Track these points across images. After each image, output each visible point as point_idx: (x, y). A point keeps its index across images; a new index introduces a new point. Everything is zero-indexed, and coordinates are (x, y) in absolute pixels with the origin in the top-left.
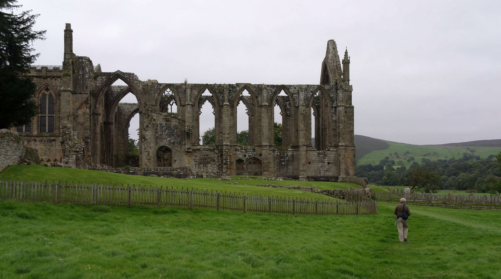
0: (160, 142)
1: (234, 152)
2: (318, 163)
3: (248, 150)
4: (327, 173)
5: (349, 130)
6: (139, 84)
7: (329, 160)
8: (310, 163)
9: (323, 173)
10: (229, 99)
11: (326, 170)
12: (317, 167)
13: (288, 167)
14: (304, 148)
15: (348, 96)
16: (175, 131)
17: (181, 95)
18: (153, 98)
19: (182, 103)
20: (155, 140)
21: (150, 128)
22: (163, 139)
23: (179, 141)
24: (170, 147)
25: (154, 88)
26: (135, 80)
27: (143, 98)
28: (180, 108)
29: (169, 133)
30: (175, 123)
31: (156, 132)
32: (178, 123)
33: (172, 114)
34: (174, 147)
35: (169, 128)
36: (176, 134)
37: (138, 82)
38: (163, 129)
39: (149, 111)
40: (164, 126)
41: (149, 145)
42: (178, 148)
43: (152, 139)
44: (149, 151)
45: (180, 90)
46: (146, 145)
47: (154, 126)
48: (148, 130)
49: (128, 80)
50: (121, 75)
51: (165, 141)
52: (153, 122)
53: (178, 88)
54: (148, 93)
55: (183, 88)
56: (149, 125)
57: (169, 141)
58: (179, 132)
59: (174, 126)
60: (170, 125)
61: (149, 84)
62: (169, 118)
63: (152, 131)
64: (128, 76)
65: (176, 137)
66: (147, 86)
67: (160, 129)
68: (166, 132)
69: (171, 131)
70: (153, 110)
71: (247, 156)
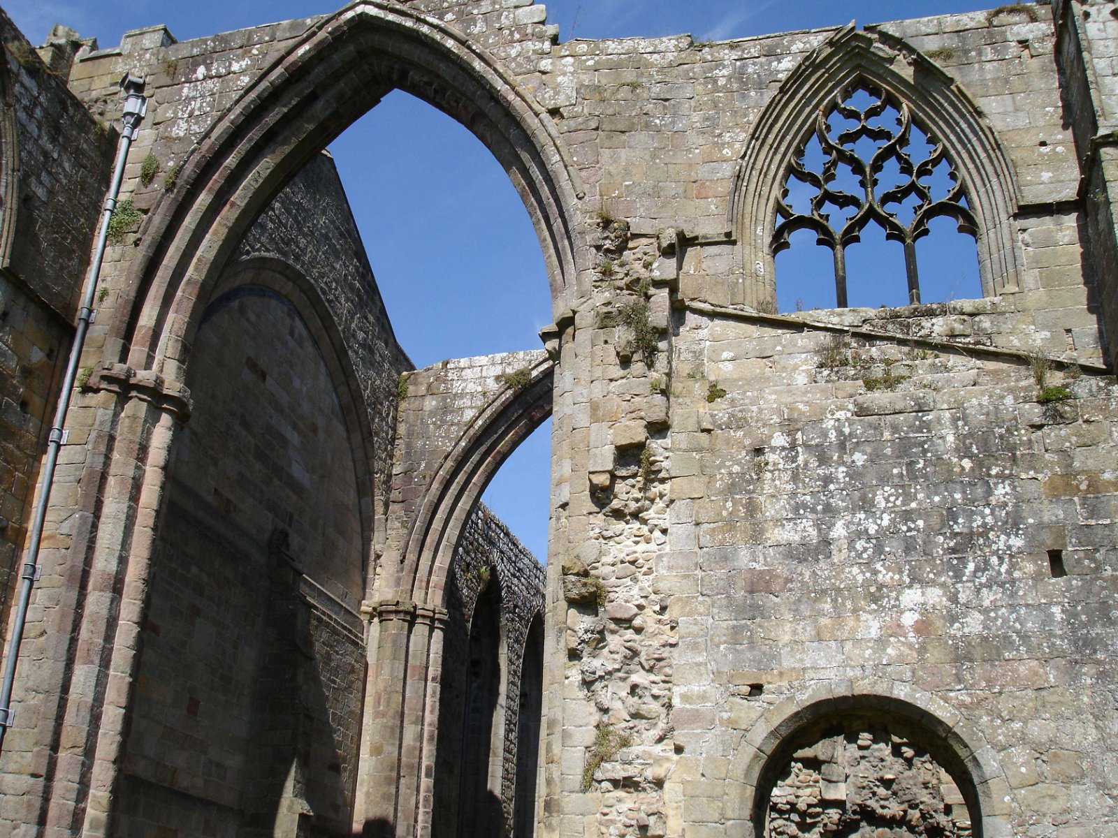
6: (546, 64)
16: (1001, 491)
17: (1005, 113)
18: (702, 172)
19: (1031, 184)
20: (723, 622)
21: (663, 481)
22: (834, 601)
23: (1071, 614)
24: (941, 711)
25: (706, 84)
26: (517, 36)
27: (584, 174)
28: (1020, 236)
29: (920, 523)
30: (983, 393)
31: (746, 518)
32: (1026, 389)
33: (931, 313)
34: (1005, 706)
35: (911, 464)
36: (1016, 525)
37: (538, 45)
38: (827, 480)
39: (652, 291)
40: (840, 432)
41: (648, 699)
42: (1058, 717)
43: (689, 614)
44: (659, 772)
45: (988, 66)
46: (623, 694)
47: (720, 445)
48: (637, 500)
49: (450, 43)
50: (391, 17)
51: (872, 626)
52: (703, 408)
53: (966, 52)
54: (647, 126)
55: (1024, 43)
56: (656, 445)
57: (922, 628)
58: (1058, 500)
59: (970, 435)
60: (927, 426)
61: (655, 56)
62: (892, 350)
63: (683, 508)
64: (449, 16)
65: (1013, 567)
66: (629, 75)
67: (786, 476)
68: (866, 505)
69: (937, 499)
70: (700, 290)
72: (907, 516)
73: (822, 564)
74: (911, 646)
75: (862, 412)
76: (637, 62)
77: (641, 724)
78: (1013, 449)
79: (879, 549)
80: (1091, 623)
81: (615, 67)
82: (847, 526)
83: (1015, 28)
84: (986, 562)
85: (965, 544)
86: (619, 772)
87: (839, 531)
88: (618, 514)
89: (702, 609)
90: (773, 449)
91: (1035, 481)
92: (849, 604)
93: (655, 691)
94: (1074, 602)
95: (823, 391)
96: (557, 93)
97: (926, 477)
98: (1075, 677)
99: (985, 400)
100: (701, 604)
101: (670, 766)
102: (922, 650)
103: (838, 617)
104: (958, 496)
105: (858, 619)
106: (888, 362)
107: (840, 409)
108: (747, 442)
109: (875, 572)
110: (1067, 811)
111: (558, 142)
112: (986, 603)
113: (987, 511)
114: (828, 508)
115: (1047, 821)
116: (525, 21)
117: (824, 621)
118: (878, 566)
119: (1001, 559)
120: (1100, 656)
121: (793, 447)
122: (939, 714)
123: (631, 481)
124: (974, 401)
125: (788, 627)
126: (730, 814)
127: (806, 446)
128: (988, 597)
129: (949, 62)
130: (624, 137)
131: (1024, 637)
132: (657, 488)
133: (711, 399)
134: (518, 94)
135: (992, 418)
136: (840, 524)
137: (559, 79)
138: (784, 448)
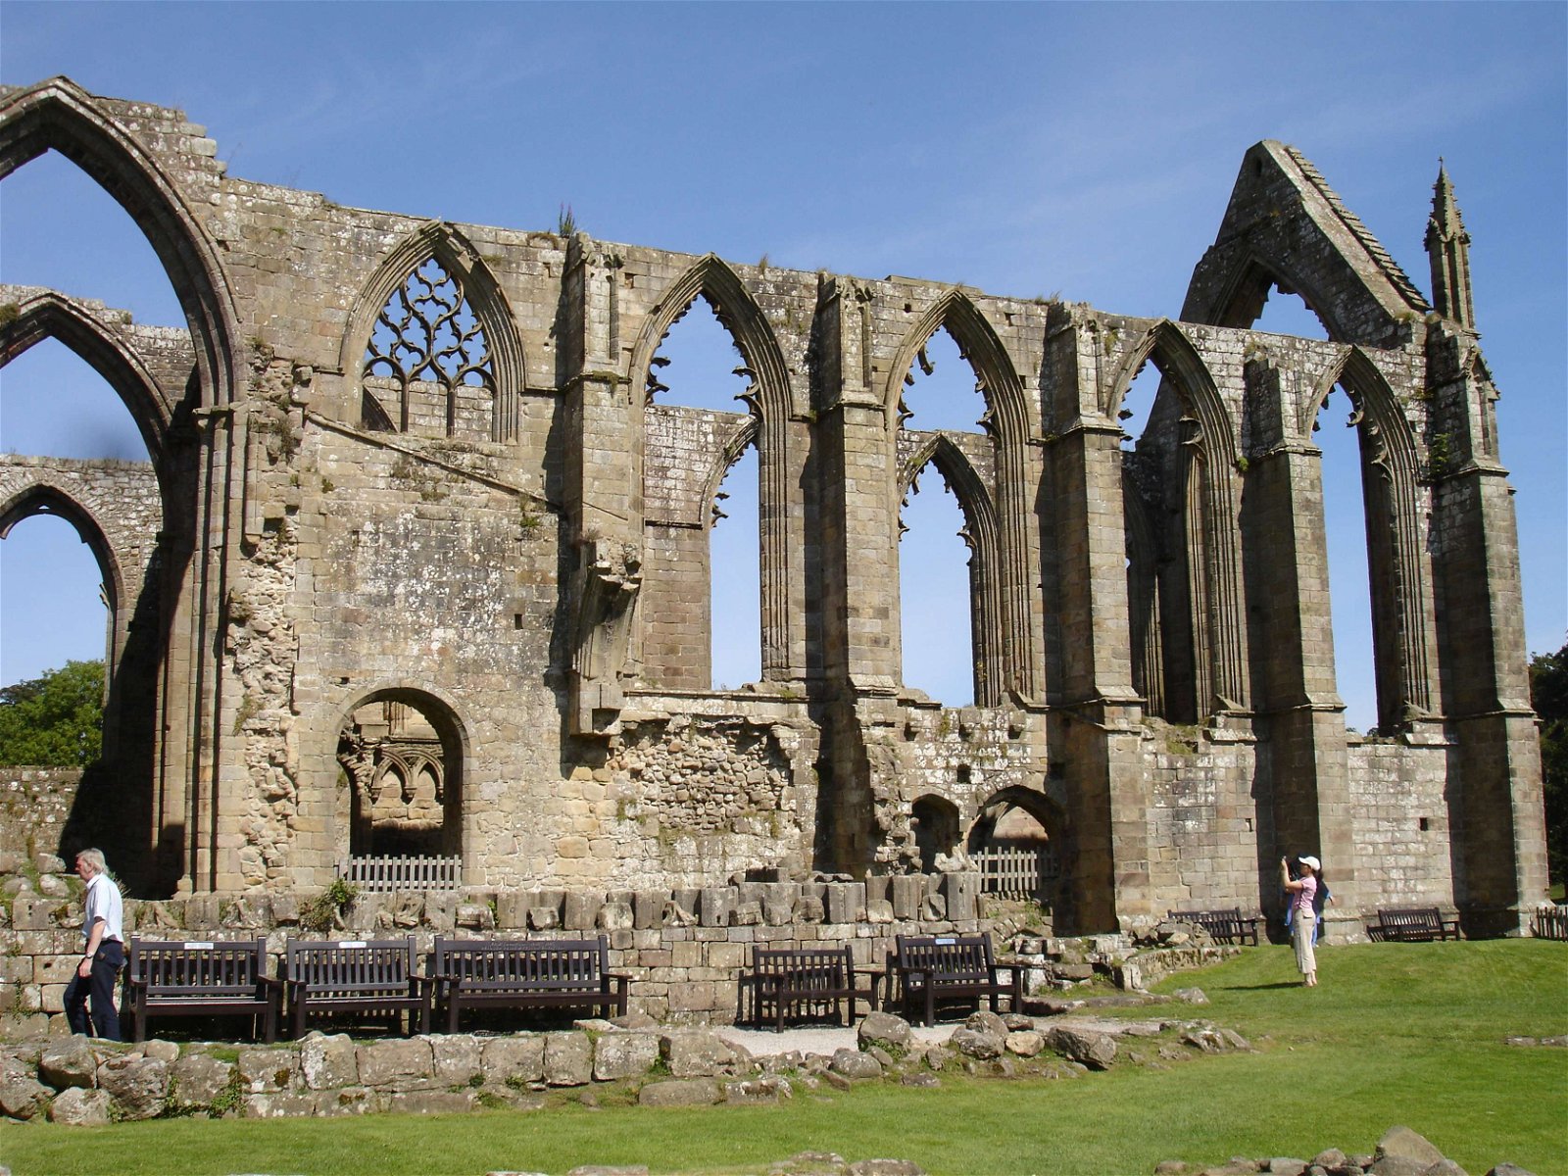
0: (371, 656)
2: (1374, 826)
3: (981, 736)
4: (1420, 888)
6: (216, 197)
7: (1422, 807)
9: (1400, 885)
11: (1416, 869)
12: (1370, 849)
16: (494, 576)
17: (527, 316)
18: (324, 314)
19: (534, 372)
20: (328, 639)
21: (292, 544)
22: (394, 631)
23: (522, 651)
24: (449, 700)
25: (331, 242)
26: (193, 165)
27: (243, 302)
28: (523, 407)
29: (447, 590)
30: (491, 515)
31: (345, 575)
32: (516, 516)
33: (463, 450)
34: (482, 699)
35: (446, 553)
36: (499, 597)
37: (210, 179)
38: (396, 557)
39: (291, 408)
40: (406, 528)
41: (277, 682)
42: (509, 706)
43: (306, 632)
44: (285, 726)
45: (522, 278)
46: (260, 677)
47: (331, 525)
48: (273, 554)
49: (135, 153)
50: (81, 110)
51: (414, 648)
52: (320, 497)
53: (510, 263)
54: (289, 270)
55: (547, 265)
56: (290, 519)
57: (442, 652)
58: (524, 584)
59: (481, 539)
60: (456, 530)
61: (296, 208)
62: (439, 473)
63: (305, 565)
64: (134, 126)
65: (495, 621)
66: (277, 221)
67: (371, 551)
68: (418, 576)
69: (458, 576)
70: (317, 407)
71: (976, 777)
72: (440, 585)
73: (389, 609)
74: (435, 662)
75: (420, 515)
76: (282, 209)
77: (271, 696)
78: (503, 551)
79: (422, 603)
80: (532, 657)
81: (268, 211)
82: (405, 587)
83: (544, 252)
84: (481, 617)
85: (472, 605)
86: (256, 724)
87: (400, 590)
88: (260, 562)
89: (314, 630)
90: (364, 533)
91: (514, 572)
92: (402, 634)
93: (281, 677)
94: (525, 644)
95: (396, 496)
96: (224, 227)
97: (453, 562)
98: (520, 686)
99: (492, 519)
100: (314, 626)
101: (291, 722)
102: (441, 664)
103: (395, 641)
104: (470, 576)
105: (406, 643)
106: (437, 481)
107: (408, 512)
108: (349, 525)
109: (419, 617)
110: (508, 757)
111: (225, 272)
112: (478, 641)
113: (485, 587)
114: (395, 575)
115: (497, 761)
116: (200, 152)
117: (387, 643)
118: (421, 613)
119: (489, 616)
120: (534, 675)
121: (377, 532)
122: (446, 701)
123: (269, 541)
124: (486, 519)
125: (366, 645)
126: (325, 752)
127: (384, 533)
128: (480, 638)
129: (497, 268)
130: (272, 276)
131: (496, 662)
132: (286, 548)
133: (325, 491)
134: (192, 219)
135: (494, 531)
136: (401, 585)
137: (226, 214)
138: (371, 533)
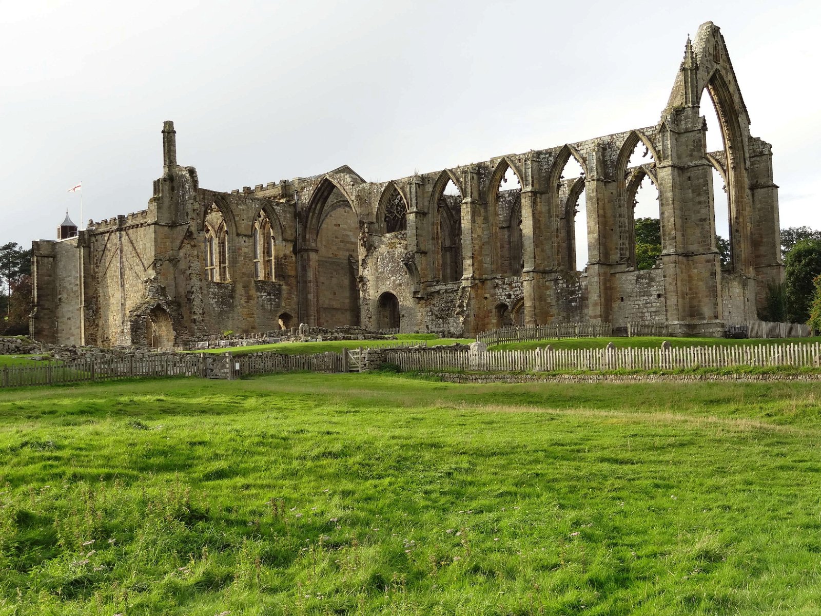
0: (381, 286)
1: (492, 291)
2: (638, 298)
3: (514, 285)
4: (657, 318)
5: (699, 218)
7: (659, 290)
8: (622, 299)
9: (649, 318)
10: (480, 190)
11: (655, 312)
12: (637, 306)
13: (582, 311)
14: (594, 269)
15: (694, 141)
20: (375, 283)
26: (347, 185)
31: (376, 269)
37: (350, 187)
38: (384, 263)
39: (366, 234)
40: (385, 256)
54: (365, 202)
57: (393, 282)
59: (399, 255)
66: (363, 192)
67: (380, 262)
68: (388, 266)
71: (513, 297)
73: (384, 275)
75: (388, 252)
79: (389, 272)
81: (361, 190)
87: (385, 270)
90: (379, 258)
92: (386, 280)
100: (372, 281)
102: (393, 285)
108: (376, 257)
109: (389, 275)
114: (384, 266)
116: (348, 181)
117: (384, 282)
119: (401, 273)
122: (394, 293)
124: (400, 250)
125: (380, 283)
127: (382, 258)
128: (399, 278)
130: (362, 205)
132: (367, 265)
